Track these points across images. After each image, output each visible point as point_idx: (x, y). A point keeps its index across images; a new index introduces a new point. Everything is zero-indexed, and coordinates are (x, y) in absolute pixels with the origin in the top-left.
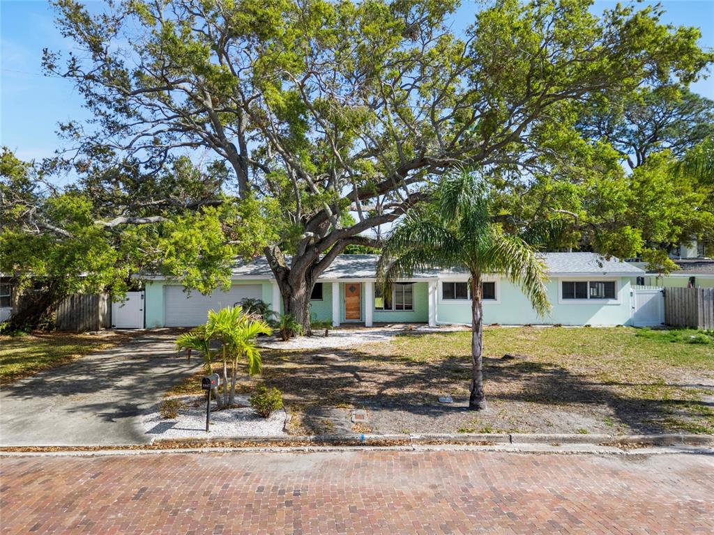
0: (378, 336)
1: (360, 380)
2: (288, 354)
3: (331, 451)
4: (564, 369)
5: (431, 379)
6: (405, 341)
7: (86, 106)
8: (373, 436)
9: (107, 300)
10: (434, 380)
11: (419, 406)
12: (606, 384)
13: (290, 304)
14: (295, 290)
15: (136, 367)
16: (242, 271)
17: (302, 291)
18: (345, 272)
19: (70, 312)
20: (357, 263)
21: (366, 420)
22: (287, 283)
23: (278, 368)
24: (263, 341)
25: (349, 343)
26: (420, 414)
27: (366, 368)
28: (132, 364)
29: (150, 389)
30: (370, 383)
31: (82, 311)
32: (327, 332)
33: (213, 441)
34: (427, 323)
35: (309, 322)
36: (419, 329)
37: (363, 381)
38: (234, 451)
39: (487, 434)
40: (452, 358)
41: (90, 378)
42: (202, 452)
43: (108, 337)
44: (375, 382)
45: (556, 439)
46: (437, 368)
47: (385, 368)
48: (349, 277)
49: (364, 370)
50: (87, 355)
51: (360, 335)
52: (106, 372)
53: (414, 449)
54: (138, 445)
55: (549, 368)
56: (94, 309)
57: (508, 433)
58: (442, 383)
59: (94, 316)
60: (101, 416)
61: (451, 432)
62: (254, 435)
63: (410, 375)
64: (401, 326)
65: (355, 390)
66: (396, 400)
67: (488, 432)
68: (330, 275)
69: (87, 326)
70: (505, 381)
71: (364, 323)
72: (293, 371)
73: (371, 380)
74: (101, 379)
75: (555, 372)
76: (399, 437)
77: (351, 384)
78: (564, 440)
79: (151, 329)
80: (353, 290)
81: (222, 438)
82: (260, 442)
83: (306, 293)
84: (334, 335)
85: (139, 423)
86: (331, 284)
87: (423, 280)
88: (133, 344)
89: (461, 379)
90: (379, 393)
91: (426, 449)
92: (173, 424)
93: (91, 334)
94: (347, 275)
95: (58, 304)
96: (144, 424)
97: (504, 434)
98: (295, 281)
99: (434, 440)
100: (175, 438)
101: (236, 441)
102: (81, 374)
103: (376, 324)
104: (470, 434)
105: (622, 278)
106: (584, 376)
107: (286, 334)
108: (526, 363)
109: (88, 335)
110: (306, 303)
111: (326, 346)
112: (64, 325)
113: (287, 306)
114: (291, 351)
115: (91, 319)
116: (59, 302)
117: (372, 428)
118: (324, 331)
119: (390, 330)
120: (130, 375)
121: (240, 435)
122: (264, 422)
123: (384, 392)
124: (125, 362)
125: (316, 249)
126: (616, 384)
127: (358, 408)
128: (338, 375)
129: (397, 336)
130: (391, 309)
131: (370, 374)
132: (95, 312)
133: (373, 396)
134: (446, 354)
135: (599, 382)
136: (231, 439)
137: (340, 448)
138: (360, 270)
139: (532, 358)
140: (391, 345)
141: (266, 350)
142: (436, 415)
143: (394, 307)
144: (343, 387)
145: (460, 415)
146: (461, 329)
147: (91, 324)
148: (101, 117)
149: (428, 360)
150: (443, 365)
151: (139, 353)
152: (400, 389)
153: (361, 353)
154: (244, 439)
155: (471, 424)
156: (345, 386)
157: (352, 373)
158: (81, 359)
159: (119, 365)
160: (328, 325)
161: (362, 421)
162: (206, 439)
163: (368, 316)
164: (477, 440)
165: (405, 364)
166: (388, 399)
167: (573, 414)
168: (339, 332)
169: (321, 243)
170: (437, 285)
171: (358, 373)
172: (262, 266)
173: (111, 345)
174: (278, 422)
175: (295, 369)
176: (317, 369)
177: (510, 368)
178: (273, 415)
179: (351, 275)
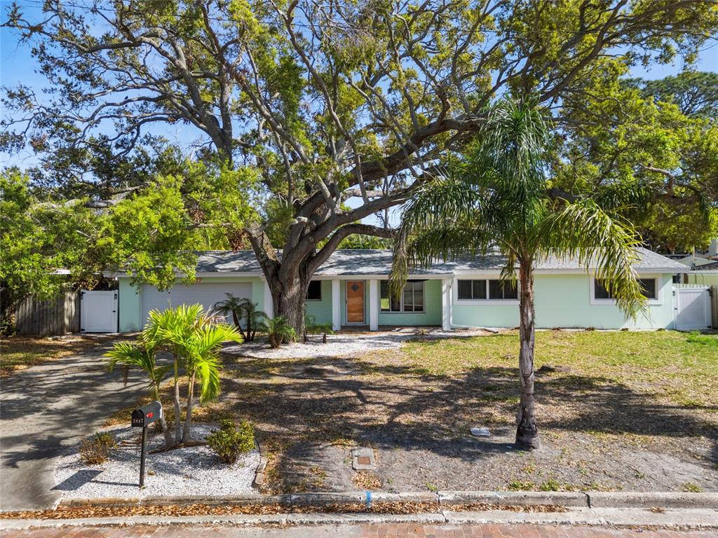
0: (385, 342)
1: (365, 402)
2: (277, 365)
3: (321, 523)
4: (623, 385)
5: (456, 400)
6: (418, 349)
7: (41, 72)
8: (384, 495)
9: (75, 300)
10: (461, 402)
11: (446, 442)
12: (686, 407)
13: (281, 305)
14: (286, 287)
15: (86, 381)
16: (228, 267)
17: (295, 290)
18: (346, 269)
19: (32, 313)
20: (361, 258)
21: (373, 467)
22: (278, 279)
23: (261, 384)
24: (248, 349)
25: (350, 351)
26: (449, 455)
27: (371, 384)
28: (83, 378)
29: (89, 415)
30: (377, 406)
31: (45, 312)
32: (325, 337)
33: (147, 503)
34: (439, 326)
35: (303, 326)
36: (431, 333)
37: (368, 403)
38: (174, 524)
39: (552, 492)
40: (478, 370)
41: (22, 396)
42: (125, 525)
43: (71, 343)
44: (383, 404)
45: (656, 501)
46: (461, 384)
47: (395, 384)
48: (350, 274)
49: (370, 386)
50: (36, 365)
51: (364, 341)
52: (44, 389)
53: (447, 521)
54: (33, 510)
55: (603, 384)
56: (59, 311)
57: (583, 490)
58: (471, 405)
59: (59, 318)
60: (5, 457)
61: (498, 489)
62: (208, 494)
63: (427, 394)
64: (410, 330)
65: (358, 416)
66: (414, 433)
67: (554, 490)
68: (330, 271)
69: (51, 330)
70: (553, 402)
71: (369, 326)
72: (280, 388)
73: (378, 401)
74: (34, 398)
75: (613, 389)
76: (422, 498)
77: (352, 408)
78: (669, 503)
79: (125, 333)
80: (356, 289)
81: (160, 498)
82: (215, 506)
83: (300, 292)
84: (333, 341)
85: (52, 470)
86: (331, 281)
87: (437, 277)
88: (96, 351)
89: (495, 400)
90: (390, 421)
91: (465, 520)
92: (96, 473)
93: (54, 340)
94: (349, 271)
95: (19, 305)
96: (58, 471)
97: (576, 493)
98: (287, 277)
99: (475, 502)
100: (91, 499)
101: (182, 504)
102: (13, 392)
103: (382, 328)
104: (526, 493)
105: (664, 274)
106: (653, 396)
107: (277, 340)
108: (572, 378)
109: (50, 341)
110: (300, 303)
111: (323, 354)
112: (25, 328)
113: (277, 307)
114: (280, 361)
115: (55, 323)
116: (20, 302)
117: (380, 481)
118: (320, 337)
119: (399, 334)
120: (72, 393)
121: (188, 493)
122: (227, 470)
123: (397, 420)
124: (76, 375)
125: (311, 239)
126: (700, 407)
127: (362, 445)
128: (337, 394)
129: (408, 341)
130: (399, 310)
131: (377, 393)
132: (60, 314)
133: (382, 426)
134: (470, 366)
135: (676, 404)
136: (173, 501)
137: (335, 518)
138: (363, 266)
139: (577, 371)
140: (401, 354)
141: (250, 359)
142: (471, 457)
143: (402, 308)
144: (342, 412)
145: (505, 458)
146: (480, 333)
147: (55, 327)
148: (62, 86)
149: (450, 373)
150: (468, 379)
151: (97, 364)
152: (418, 415)
153: (365, 363)
154: (193, 500)
155: (524, 475)
156: (345, 410)
157: (354, 390)
158: (27, 370)
159: (67, 379)
160: (327, 329)
161: (367, 467)
162: (137, 501)
163: (374, 318)
164: (538, 503)
165: (420, 378)
166: (402, 431)
167: (665, 457)
168: (340, 337)
169: (318, 230)
170: (452, 282)
171: (362, 391)
172: (252, 262)
173: (69, 353)
174: (247, 470)
175: (283, 385)
176: (311, 385)
177: (553, 384)
178: (242, 459)
179: (353, 271)
